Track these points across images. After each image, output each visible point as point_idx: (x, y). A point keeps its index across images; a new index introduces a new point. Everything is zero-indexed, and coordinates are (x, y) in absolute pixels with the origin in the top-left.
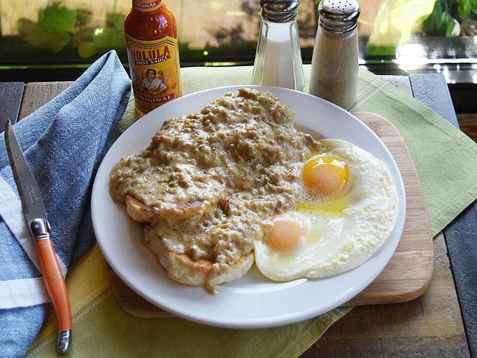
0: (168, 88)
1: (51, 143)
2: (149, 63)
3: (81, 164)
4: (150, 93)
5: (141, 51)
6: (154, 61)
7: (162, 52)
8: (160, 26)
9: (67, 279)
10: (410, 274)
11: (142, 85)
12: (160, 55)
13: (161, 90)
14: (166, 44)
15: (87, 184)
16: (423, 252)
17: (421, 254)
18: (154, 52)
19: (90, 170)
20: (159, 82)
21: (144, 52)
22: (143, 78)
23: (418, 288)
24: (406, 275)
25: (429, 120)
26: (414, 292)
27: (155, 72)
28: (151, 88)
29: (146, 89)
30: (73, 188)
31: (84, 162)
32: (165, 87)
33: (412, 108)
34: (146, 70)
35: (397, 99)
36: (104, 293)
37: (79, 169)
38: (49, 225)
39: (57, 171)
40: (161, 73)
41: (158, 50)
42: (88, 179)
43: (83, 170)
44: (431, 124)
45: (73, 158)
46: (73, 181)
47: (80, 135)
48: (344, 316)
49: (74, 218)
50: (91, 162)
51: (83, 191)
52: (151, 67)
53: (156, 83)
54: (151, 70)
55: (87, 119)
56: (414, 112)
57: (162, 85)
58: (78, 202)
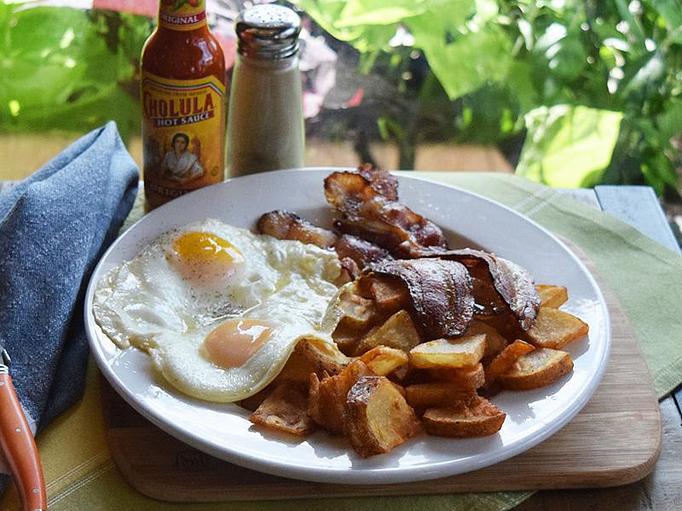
0: (205, 172)
1: (14, 233)
2: (179, 122)
3: (66, 266)
4: (176, 181)
5: (167, 99)
6: (187, 118)
7: (201, 104)
8: (200, 62)
9: (39, 438)
10: (624, 443)
11: (163, 165)
12: (199, 108)
13: (194, 175)
14: (209, 90)
15: (74, 297)
16: (643, 414)
17: (641, 416)
18: (189, 100)
19: (79, 275)
20: (193, 158)
21: (172, 102)
22: (165, 151)
23: (641, 462)
24: (619, 444)
25: (634, 243)
26: (634, 468)
27: (187, 138)
28: (179, 169)
29: (169, 172)
30: (49, 302)
31: (69, 262)
32: (201, 171)
33: (605, 227)
34: (172, 136)
35: (580, 214)
36: (100, 466)
37: (60, 273)
38: (7, 355)
39: (22, 275)
40: (197, 142)
41: (196, 99)
42: (75, 289)
43: (66, 274)
44: (637, 249)
45: (49, 256)
46: (49, 291)
47: (62, 223)
48: (518, 505)
49: (52, 346)
50: (82, 263)
51: (66, 307)
52: (181, 129)
53: (188, 161)
54: (180, 135)
55: (74, 201)
56: (608, 231)
57: (197, 166)
58: (58, 323)
